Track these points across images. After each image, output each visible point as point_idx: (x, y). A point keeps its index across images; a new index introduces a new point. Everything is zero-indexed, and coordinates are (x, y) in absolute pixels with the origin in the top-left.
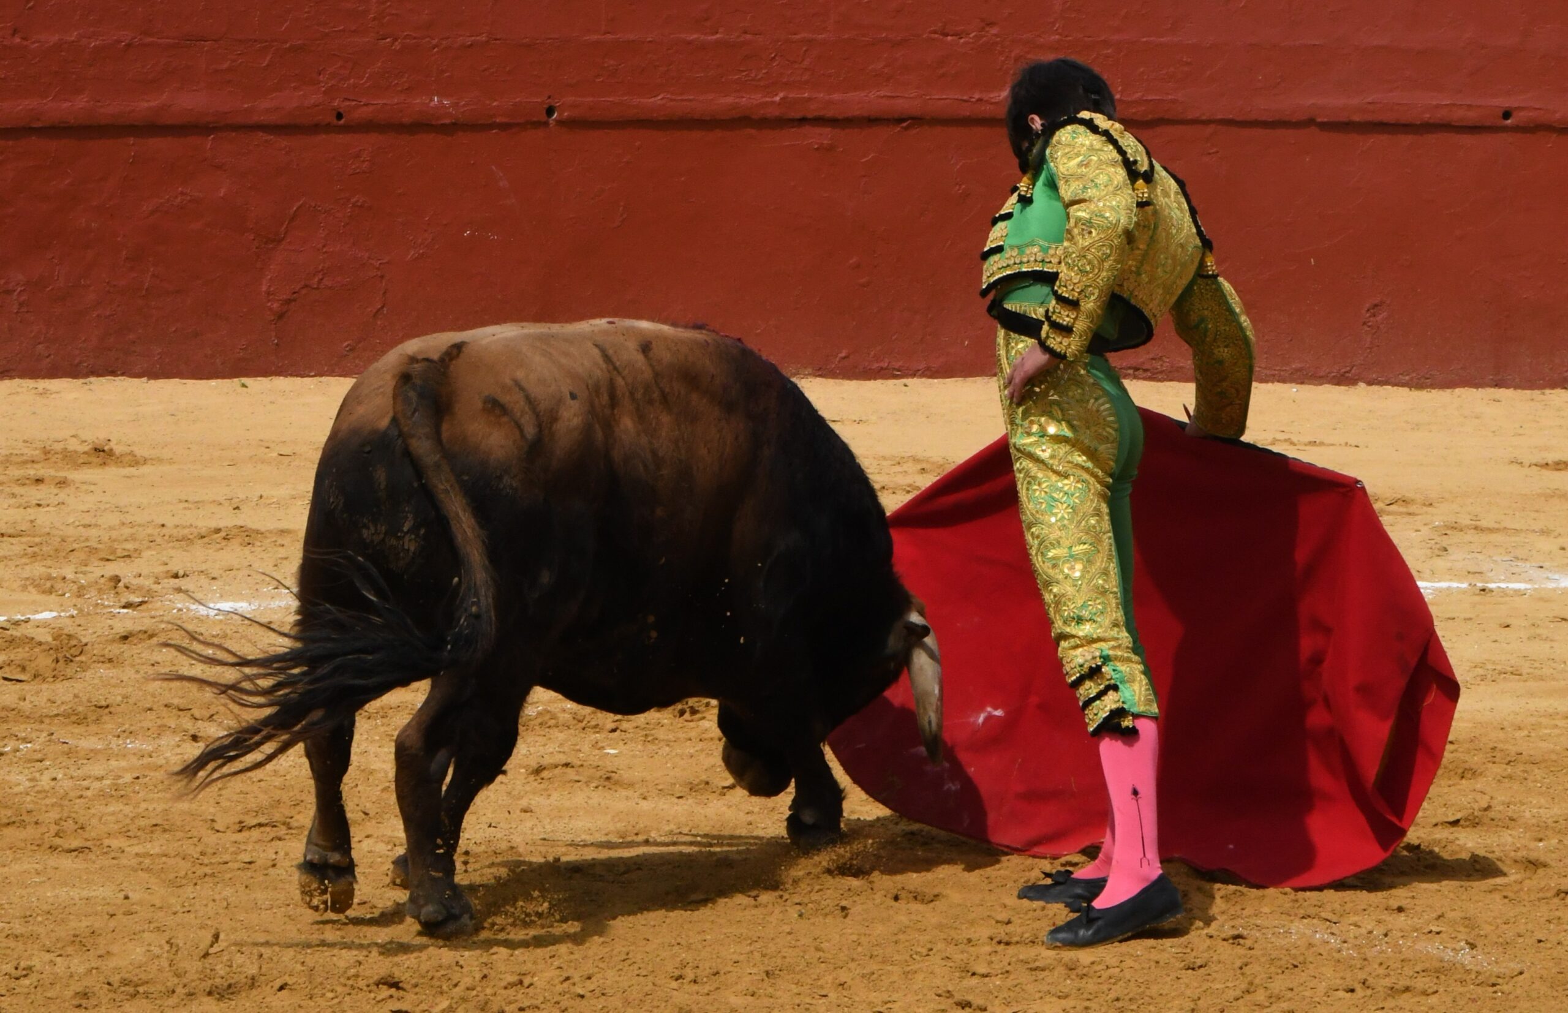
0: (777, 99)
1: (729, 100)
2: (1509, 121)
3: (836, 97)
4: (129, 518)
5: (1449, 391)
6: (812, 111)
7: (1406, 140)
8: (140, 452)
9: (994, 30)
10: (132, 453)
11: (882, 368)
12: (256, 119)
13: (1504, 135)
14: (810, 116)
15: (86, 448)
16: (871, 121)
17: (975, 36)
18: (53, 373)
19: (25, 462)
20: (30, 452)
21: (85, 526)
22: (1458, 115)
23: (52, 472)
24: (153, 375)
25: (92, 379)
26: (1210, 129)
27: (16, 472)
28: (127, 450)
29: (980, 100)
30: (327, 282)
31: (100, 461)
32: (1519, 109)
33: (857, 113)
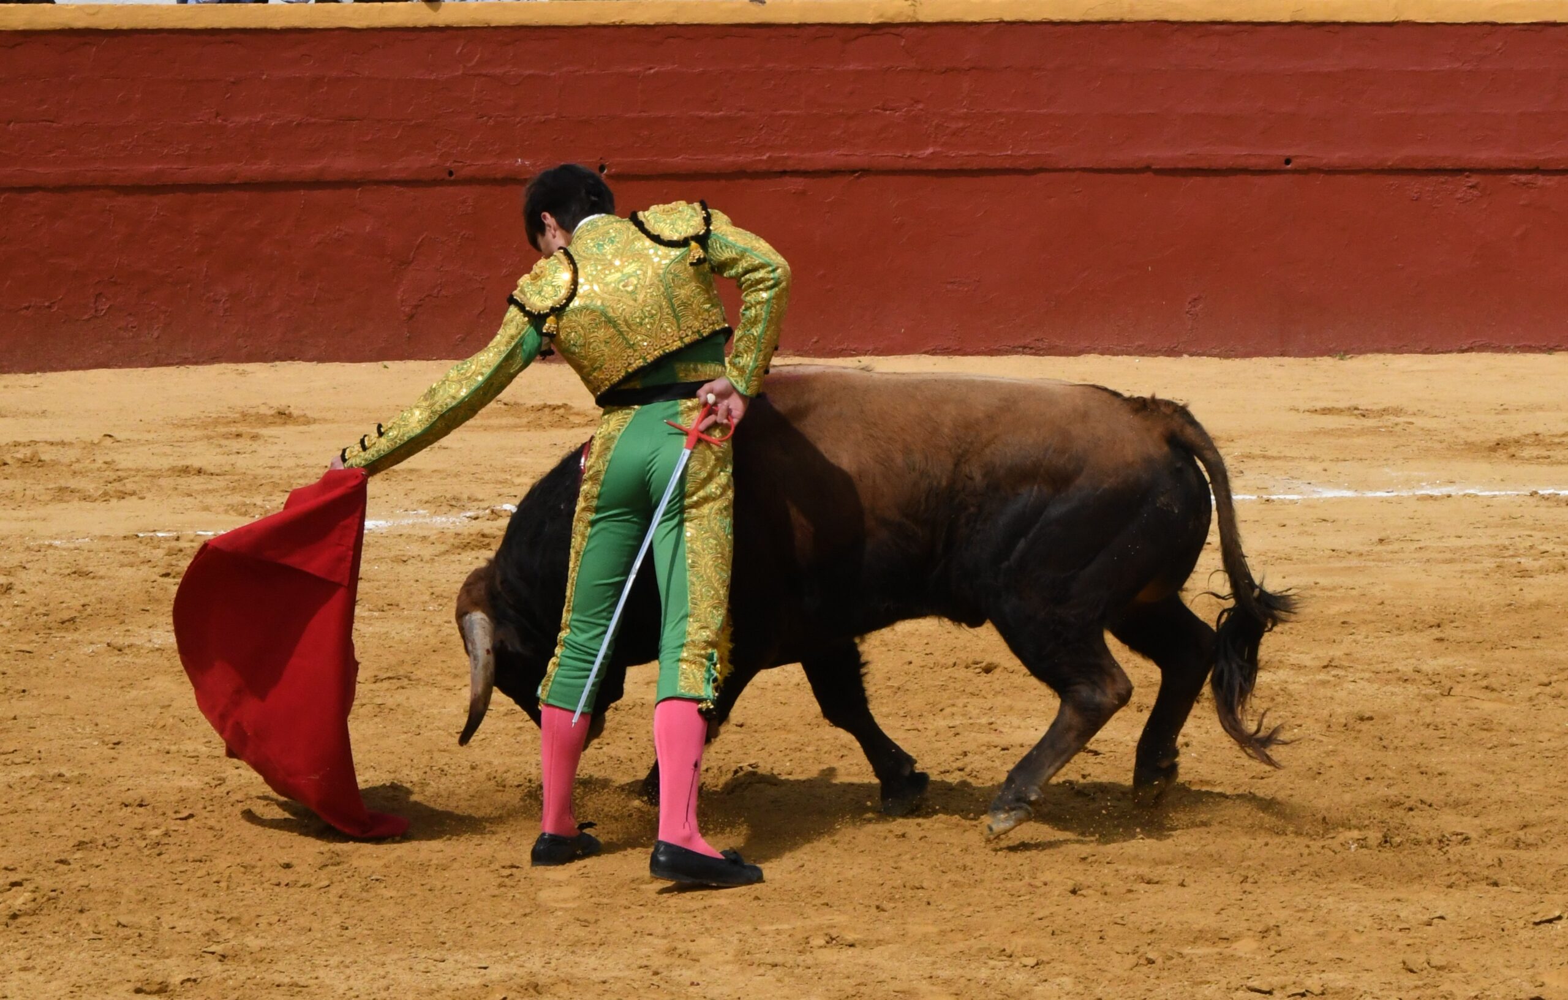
0: (765, 157)
1: (731, 159)
2: (1289, 166)
3: (807, 155)
4: (302, 462)
5: (1248, 359)
6: (791, 165)
7: (1216, 181)
8: (310, 414)
9: (921, 106)
10: (305, 416)
11: (843, 350)
12: (391, 176)
13: (1286, 176)
14: (788, 169)
15: (272, 412)
16: (833, 172)
17: (906, 111)
18: (250, 358)
19: (229, 422)
20: (232, 416)
21: (271, 467)
22: (1252, 162)
23: (249, 430)
24: (321, 359)
25: (277, 363)
26: (1074, 176)
27: (222, 430)
28: (301, 413)
29: (910, 156)
30: (443, 293)
31: (282, 421)
32: (1296, 157)
33: (823, 167)
